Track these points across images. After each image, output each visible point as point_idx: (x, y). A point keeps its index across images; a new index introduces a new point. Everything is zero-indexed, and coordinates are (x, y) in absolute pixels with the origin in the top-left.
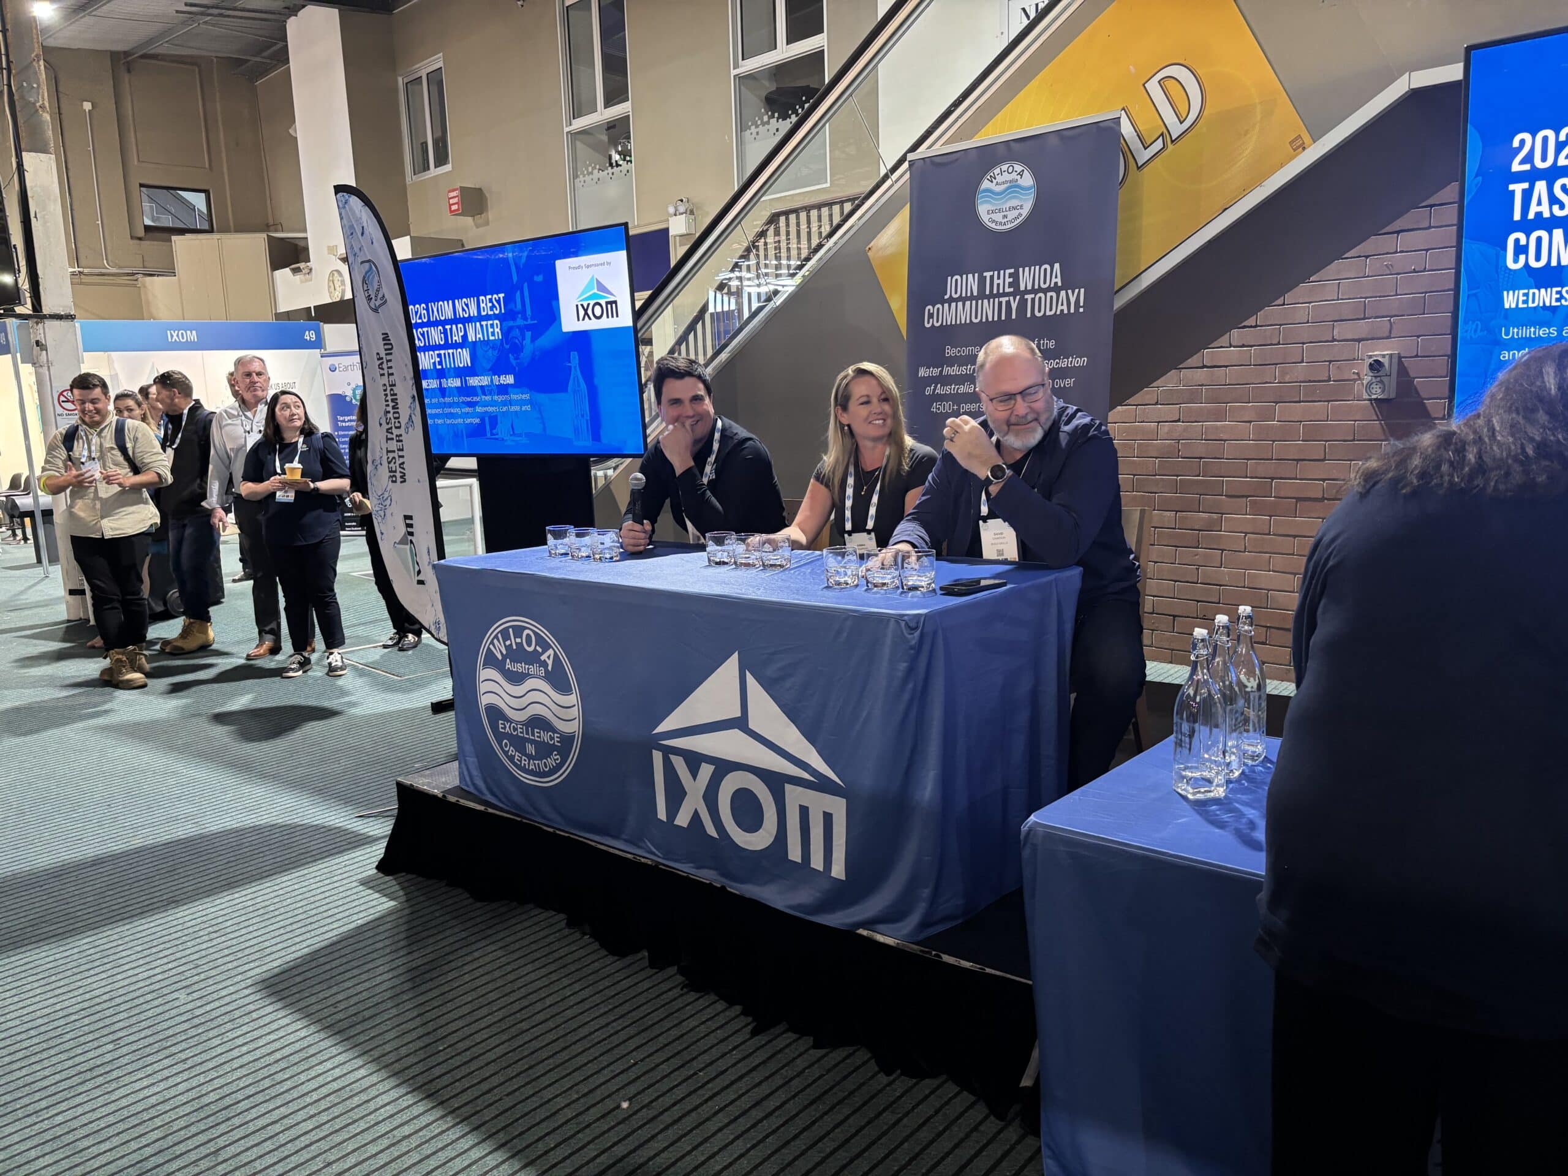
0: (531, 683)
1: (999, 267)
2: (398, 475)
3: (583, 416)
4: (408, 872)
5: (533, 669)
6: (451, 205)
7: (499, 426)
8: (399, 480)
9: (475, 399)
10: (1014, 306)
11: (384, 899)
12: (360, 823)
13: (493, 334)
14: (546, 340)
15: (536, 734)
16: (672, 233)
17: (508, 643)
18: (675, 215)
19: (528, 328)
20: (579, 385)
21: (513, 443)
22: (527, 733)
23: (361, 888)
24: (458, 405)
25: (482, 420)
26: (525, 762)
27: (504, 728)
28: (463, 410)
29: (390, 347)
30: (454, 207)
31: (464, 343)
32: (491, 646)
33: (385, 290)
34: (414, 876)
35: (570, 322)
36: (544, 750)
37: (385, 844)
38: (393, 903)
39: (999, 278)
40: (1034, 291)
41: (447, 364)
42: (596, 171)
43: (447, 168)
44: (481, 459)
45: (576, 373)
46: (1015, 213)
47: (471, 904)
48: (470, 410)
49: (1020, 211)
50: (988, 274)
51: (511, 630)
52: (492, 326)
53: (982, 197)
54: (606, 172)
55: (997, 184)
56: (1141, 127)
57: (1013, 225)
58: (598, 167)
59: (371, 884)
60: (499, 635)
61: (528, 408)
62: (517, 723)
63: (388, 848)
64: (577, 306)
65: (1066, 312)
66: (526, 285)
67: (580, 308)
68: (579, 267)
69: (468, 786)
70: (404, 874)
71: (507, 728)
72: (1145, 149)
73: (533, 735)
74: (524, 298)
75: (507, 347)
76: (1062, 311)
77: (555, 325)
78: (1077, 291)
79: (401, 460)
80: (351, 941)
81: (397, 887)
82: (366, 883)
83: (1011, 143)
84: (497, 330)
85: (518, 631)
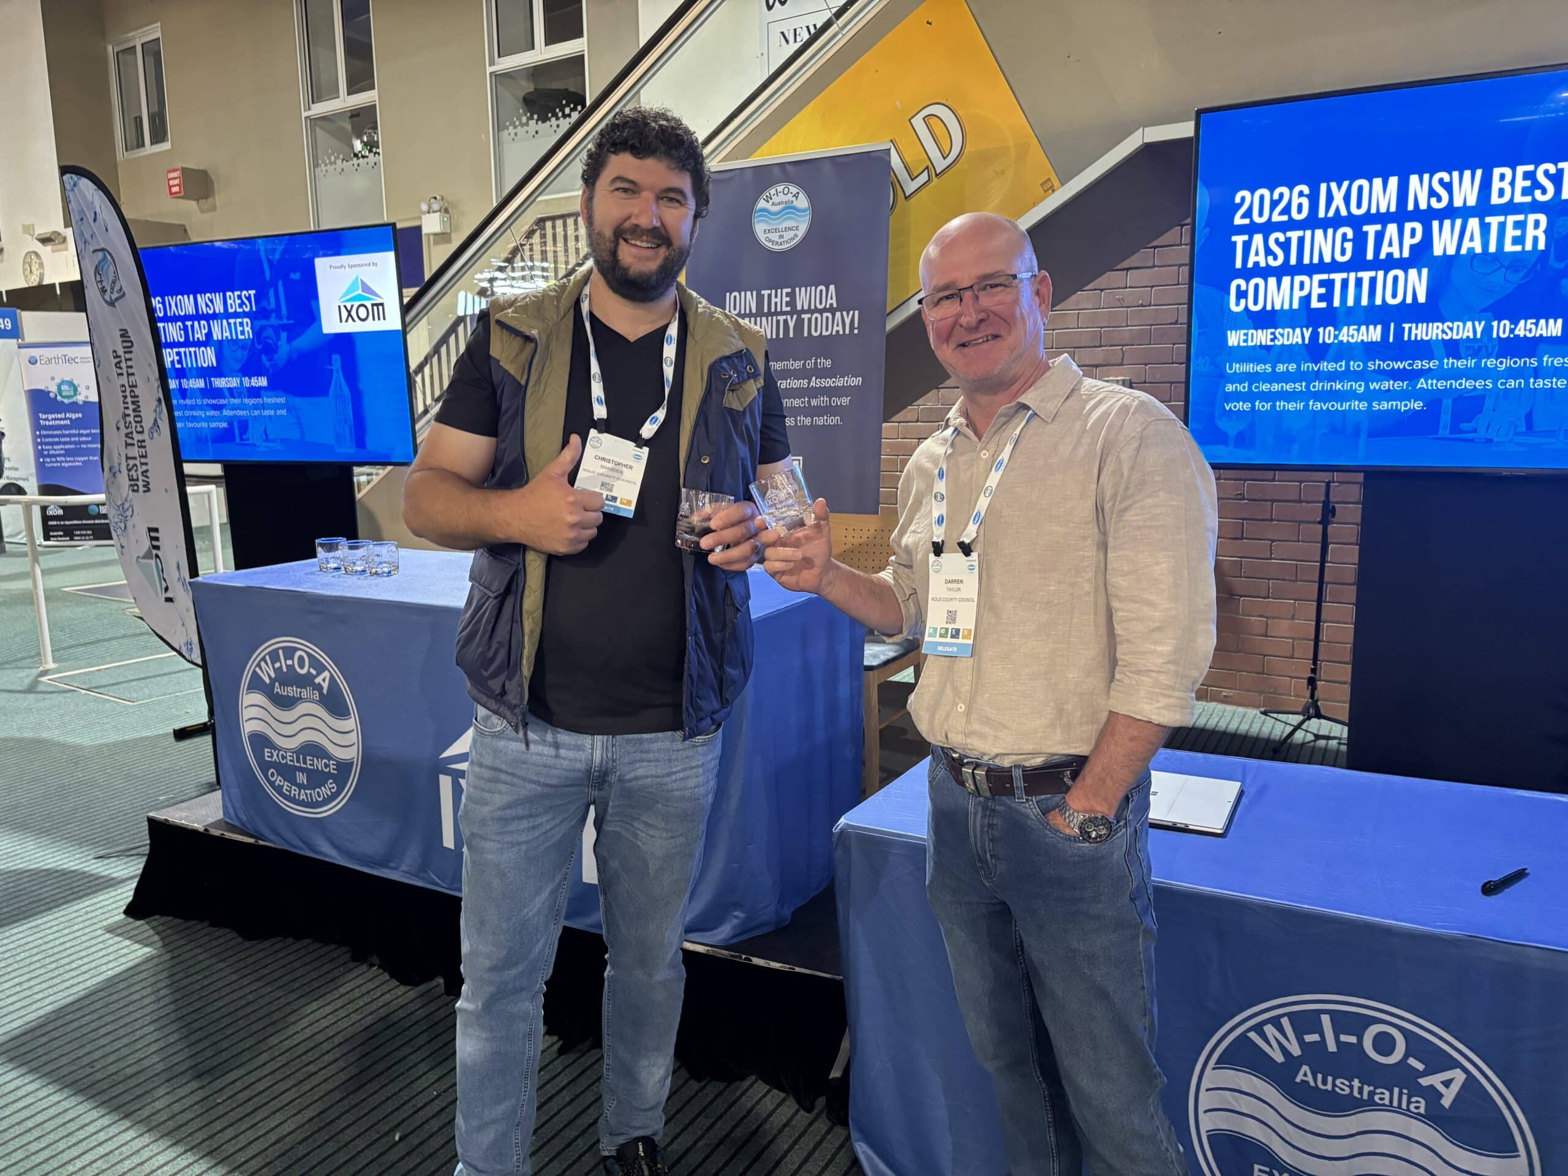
0: (302, 708)
1: (776, 286)
2: (140, 483)
3: (346, 422)
4: (163, 914)
5: (305, 693)
6: (170, 187)
7: (250, 431)
8: (141, 489)
9: (222, 402)
10: (791, 324)
11: (137, 946)
12: (100, 864)
13: (243, 333)
14: (304, 342)
15: (308, 762)
16: (425, 231)
17: (277, 665)
18: (429, 212)
19: (284, 327)
20: (341, 389)
21: (266, 450)
22: (298, 761)
23: (108, 936)
24: (201, 407)
25: (231, 424)
26: (295, 791)
27: (272, 757)
28: (208, 413)
29: (130, 344)
30: (175, 189)
31: (208, 341)
32: (258, 670)
33: (123, 282)
34: (170, 918)
35: (331, 323)
36: (317, 779)
37: (134, 885)
38: (147, 950)
39: (776, 296)
40: (810, 311)
41: (188, 363)
42: (339, 162)
43: (166, 146)
44: (227, 466)
45: (338, 377)
46: (791, 234)
47: (238, 944)
48: (216, 413)
49: (796, 232)
50: (766, 293)
51: (281, 652)
52: (241, 324)
53: (759, 216)
54: (351, 162)
55: (773, 204)
56: (908, 160)
57: (789, 245)
58: (341, 157)
59: (119, 931)
60: (267, 658)
61: (284, 412)
62: (286, 750)
63: (137, 890)
64: (339, 307)
65: (841, 332)
66: (280, 284)
67: (343, 309)
68: (342, 266)
69: (230, 818)
70: (157, 917)
71: (275, 757)
72: (912, 180)
73: (305, 762)
74: (278, 297)
75: (259, 347)
76: (838, 331)
77: (315, 325)
78: (851, 312)
79: (144, 468)
80: (102, 994)
81: (151, 932)
82: (111, 930)
83: (787, 165)
84: (248, 329)
85: (290, 652)
